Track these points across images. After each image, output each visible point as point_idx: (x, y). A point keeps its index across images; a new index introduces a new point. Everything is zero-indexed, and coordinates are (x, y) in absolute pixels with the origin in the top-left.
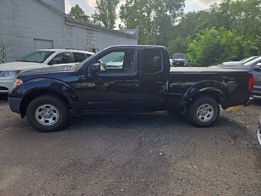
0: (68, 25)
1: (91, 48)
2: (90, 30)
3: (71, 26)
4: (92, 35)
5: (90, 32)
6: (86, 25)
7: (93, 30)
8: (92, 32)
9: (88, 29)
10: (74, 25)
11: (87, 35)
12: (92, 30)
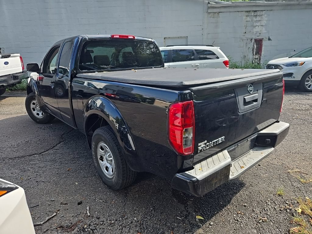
0: (211, 13)
1: (252, 39)
2: (253, 11)
3: (217, 13)
4: (258, 18)
5: (253, 14)
6: (244, 6)
7: (261, 11)
8: (258, 13)
9: (250, 11)
10: (222, 10)
11: (246, 20)
12: (259, 11)
